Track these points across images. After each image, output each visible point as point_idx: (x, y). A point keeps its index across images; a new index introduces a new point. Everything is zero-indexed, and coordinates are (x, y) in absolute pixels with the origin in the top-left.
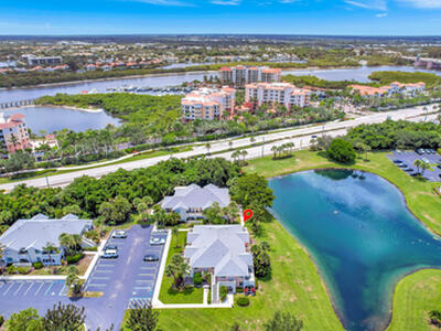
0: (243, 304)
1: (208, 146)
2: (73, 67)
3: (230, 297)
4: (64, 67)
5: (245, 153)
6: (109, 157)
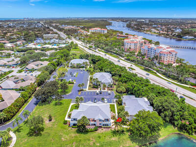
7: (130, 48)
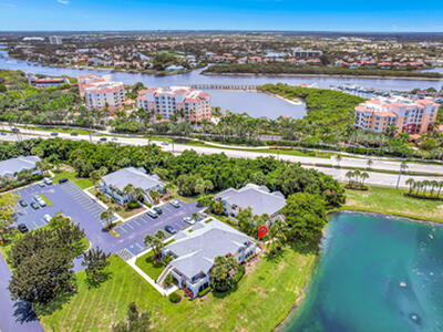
0: (175, 299)
1: (339, 157)
2: (325, 61)
3: (174, 288)
4: (316, 61)
5: (365, 176)
6: (250, 144)
7: (107, 105)
